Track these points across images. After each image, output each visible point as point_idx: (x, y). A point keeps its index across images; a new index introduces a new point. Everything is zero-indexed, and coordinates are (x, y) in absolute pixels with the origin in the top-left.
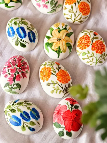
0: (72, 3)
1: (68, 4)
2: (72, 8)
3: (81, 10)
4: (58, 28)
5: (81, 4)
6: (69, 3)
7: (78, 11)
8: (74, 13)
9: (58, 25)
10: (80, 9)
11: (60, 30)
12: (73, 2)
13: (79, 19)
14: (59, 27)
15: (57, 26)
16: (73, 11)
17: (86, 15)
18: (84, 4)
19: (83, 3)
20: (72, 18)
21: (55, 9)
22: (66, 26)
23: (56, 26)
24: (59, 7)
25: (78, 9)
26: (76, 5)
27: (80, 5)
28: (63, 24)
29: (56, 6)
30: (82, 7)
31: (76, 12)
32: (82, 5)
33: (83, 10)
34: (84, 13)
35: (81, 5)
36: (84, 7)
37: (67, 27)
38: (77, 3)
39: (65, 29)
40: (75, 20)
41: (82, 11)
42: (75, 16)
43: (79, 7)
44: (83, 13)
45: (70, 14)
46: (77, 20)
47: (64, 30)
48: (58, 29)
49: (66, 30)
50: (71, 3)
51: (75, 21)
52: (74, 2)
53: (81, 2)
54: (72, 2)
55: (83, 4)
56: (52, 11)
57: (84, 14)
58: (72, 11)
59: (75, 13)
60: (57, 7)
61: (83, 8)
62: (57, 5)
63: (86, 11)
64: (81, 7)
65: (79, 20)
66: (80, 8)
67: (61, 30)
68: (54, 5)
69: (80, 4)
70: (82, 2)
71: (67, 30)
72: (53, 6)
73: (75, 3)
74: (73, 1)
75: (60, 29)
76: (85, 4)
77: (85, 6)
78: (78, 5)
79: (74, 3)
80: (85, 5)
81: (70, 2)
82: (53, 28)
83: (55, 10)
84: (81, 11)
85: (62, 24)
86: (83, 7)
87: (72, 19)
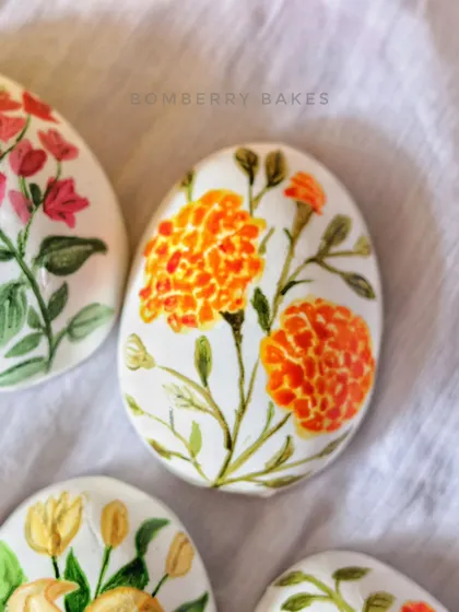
0: (206, 315)
1: (163, 315)
2: (203, 362)
3: (286, 385)
4: (62, 567)
5: (294, 324)
6: (180, 312)
7: (262, 398)
8: (221, 416)
9: (63, 532)
10: (275, 382)
11: (84, 591)
12: (218, 304)
13: (262, 468)
14: (71, 559)
15: (58, 542)
16: (208, 396)
17: (332, 428)
18: (320, 319)
19: (312, 315)
20: (199, 458)
21: (39, 359)
22: (143, 539)
23: (49, 546)
24: (78, 331)
25: (263, 378)
26: (238, 338)
27: (281, 337)
28: (115, 522)
29: (48, 331)
30: (298, 361)
31: (244, 406)
32: (303, 340)
33: (308, 390)
34: (313, 411)
35: (290, 338)
36: (318, 351)
37: (149, 559)
38: (251, 316)
39: (134, 573)
40: (230, 476)
41: (298, 392)
42: (230, 445)
43: (271, 356)
44: (302, 411)
45: (185, 418)
46: (248, 478)
47: (124, 596)
48: (69, 575)
49: (141, 587)
50: (196, 313)
51: (232, 481)
52: (225, 308)
53: (291, 310)
54: (200, 303)
55: (309, 327)
56: (10, 371)
57: (313, 426)
58: (200, 399)
59: (231, 420)
60: (65, 340)
61: (310, 364)
62: (58, 325)
63: (332, 390)
64: (287, 356)
65: (267, 472)
66: (279, 367)
67: (92, 585)
68: (36, 325)
69: (277, 325)
70: (304, 307)
71: (150, 588)
72: (26, 330)
73: (235, 320)
74: (213, 298)
75: (81, 581)
76: (331, 327)
77: (327, 349)
78: (263, 334)
79: (227, 316)
80: (323, 333)
81: (189, 302)
82: (15, 562)
83: (47, 364)
84: (286, 398)
85: (105, 512)
86: (311, 353)
87: (196, 465)
